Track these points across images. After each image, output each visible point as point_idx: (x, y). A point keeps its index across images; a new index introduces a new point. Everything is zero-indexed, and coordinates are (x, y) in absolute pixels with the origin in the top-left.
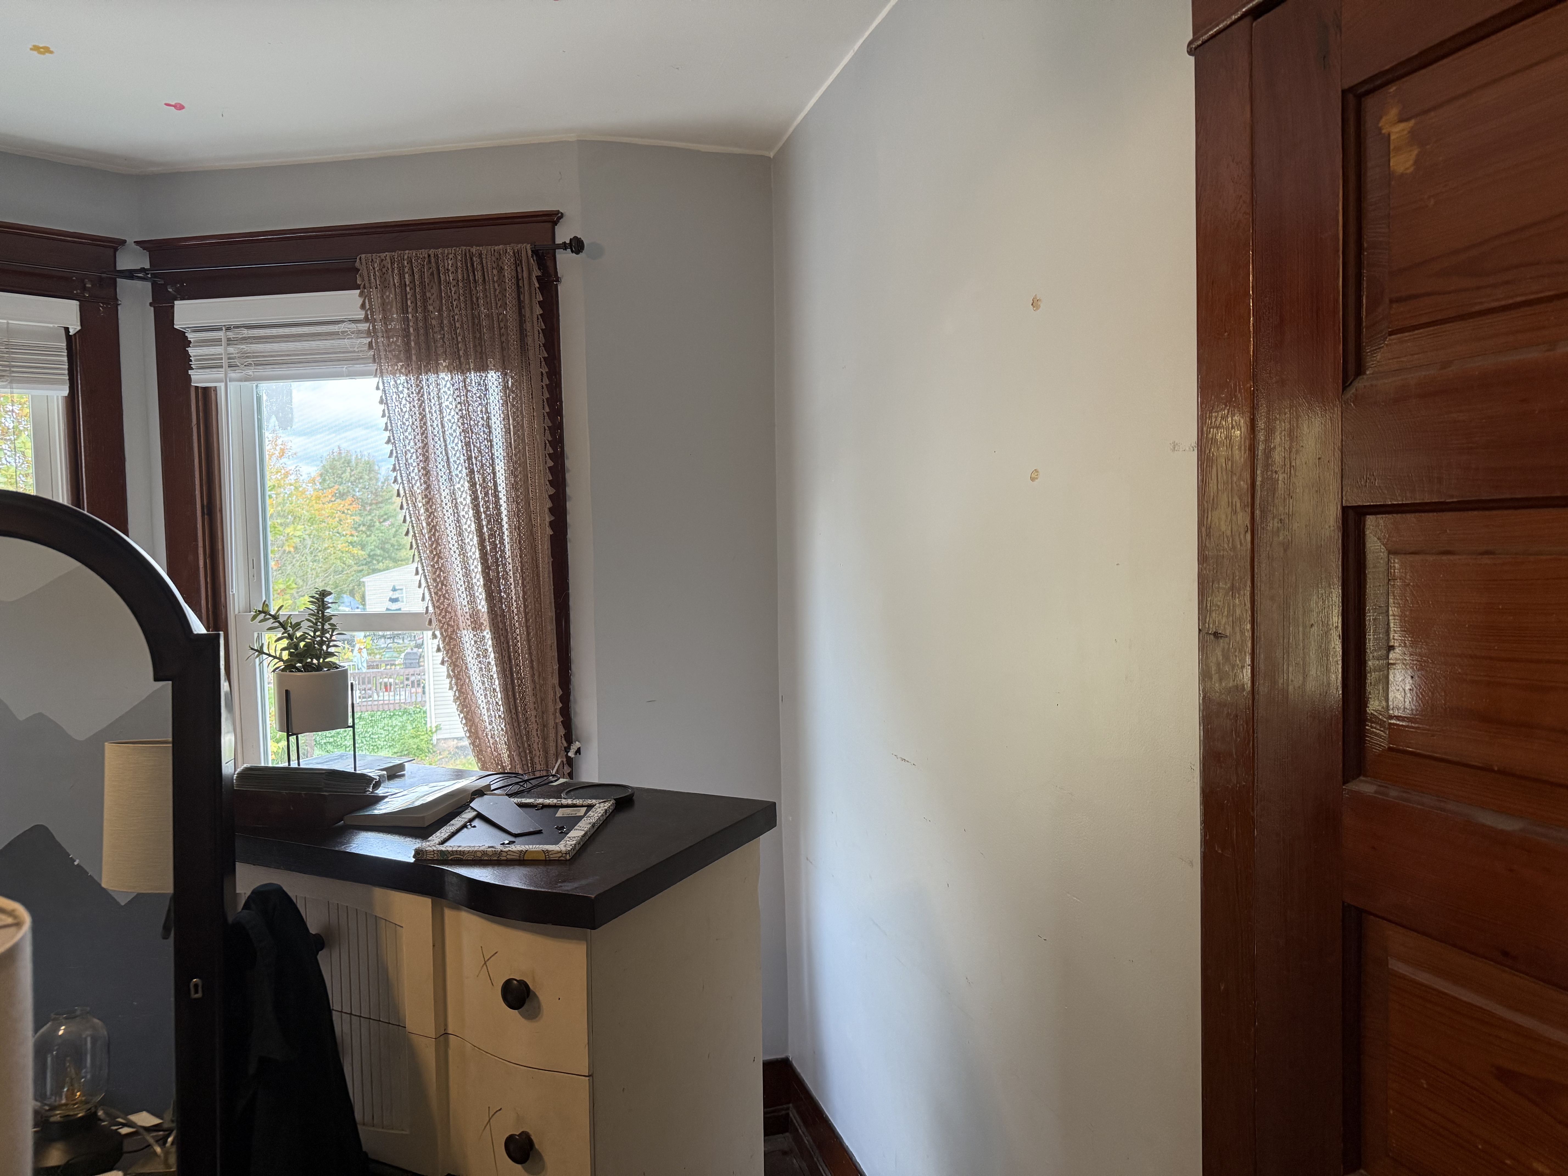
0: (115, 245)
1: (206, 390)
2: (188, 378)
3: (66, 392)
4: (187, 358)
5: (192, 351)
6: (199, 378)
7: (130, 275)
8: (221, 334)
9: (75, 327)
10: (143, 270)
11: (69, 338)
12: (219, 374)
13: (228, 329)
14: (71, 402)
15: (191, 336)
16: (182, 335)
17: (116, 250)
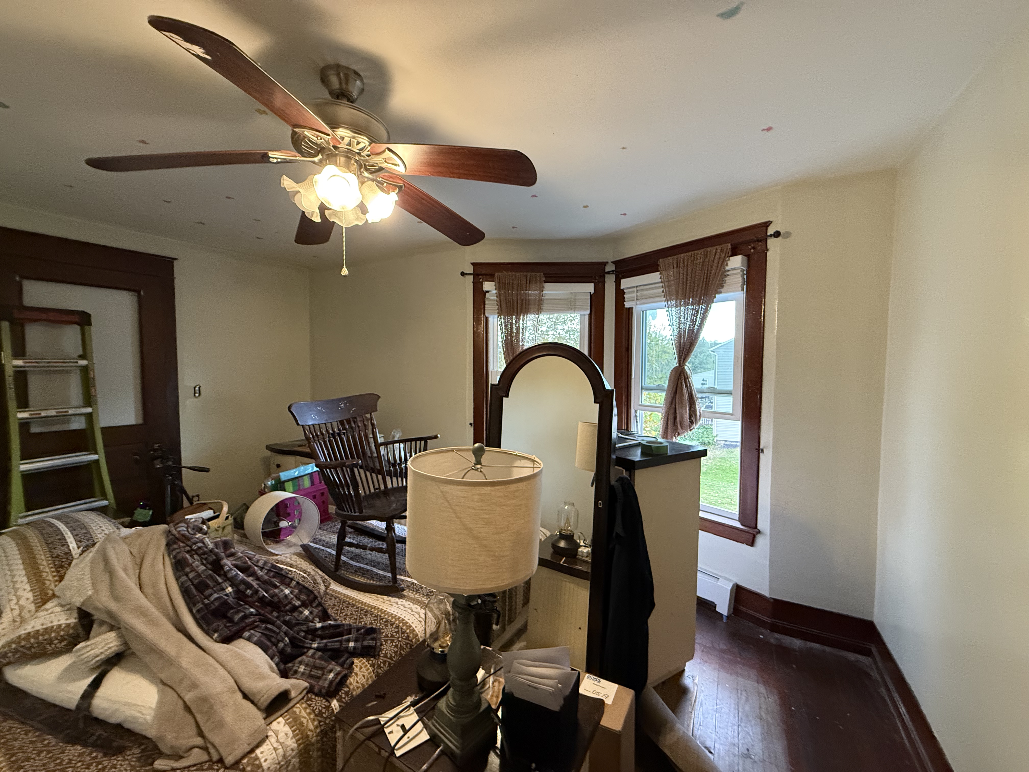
0: (605, 264)
1: (629, 308)
2: (624, 305)
3: (588, 312)
4: (624, 298)
5: (625, 296)
6: (627, 305)
7: (608, 273)
8: (635, 289)
9: (593, 292)
10: (613, 271)
11: (591, 295)
12: (634, 303)
13: (637, 287)
14: (590, 315)
15: (625, 291)
16: (623, 290)
17: (605, 265)
